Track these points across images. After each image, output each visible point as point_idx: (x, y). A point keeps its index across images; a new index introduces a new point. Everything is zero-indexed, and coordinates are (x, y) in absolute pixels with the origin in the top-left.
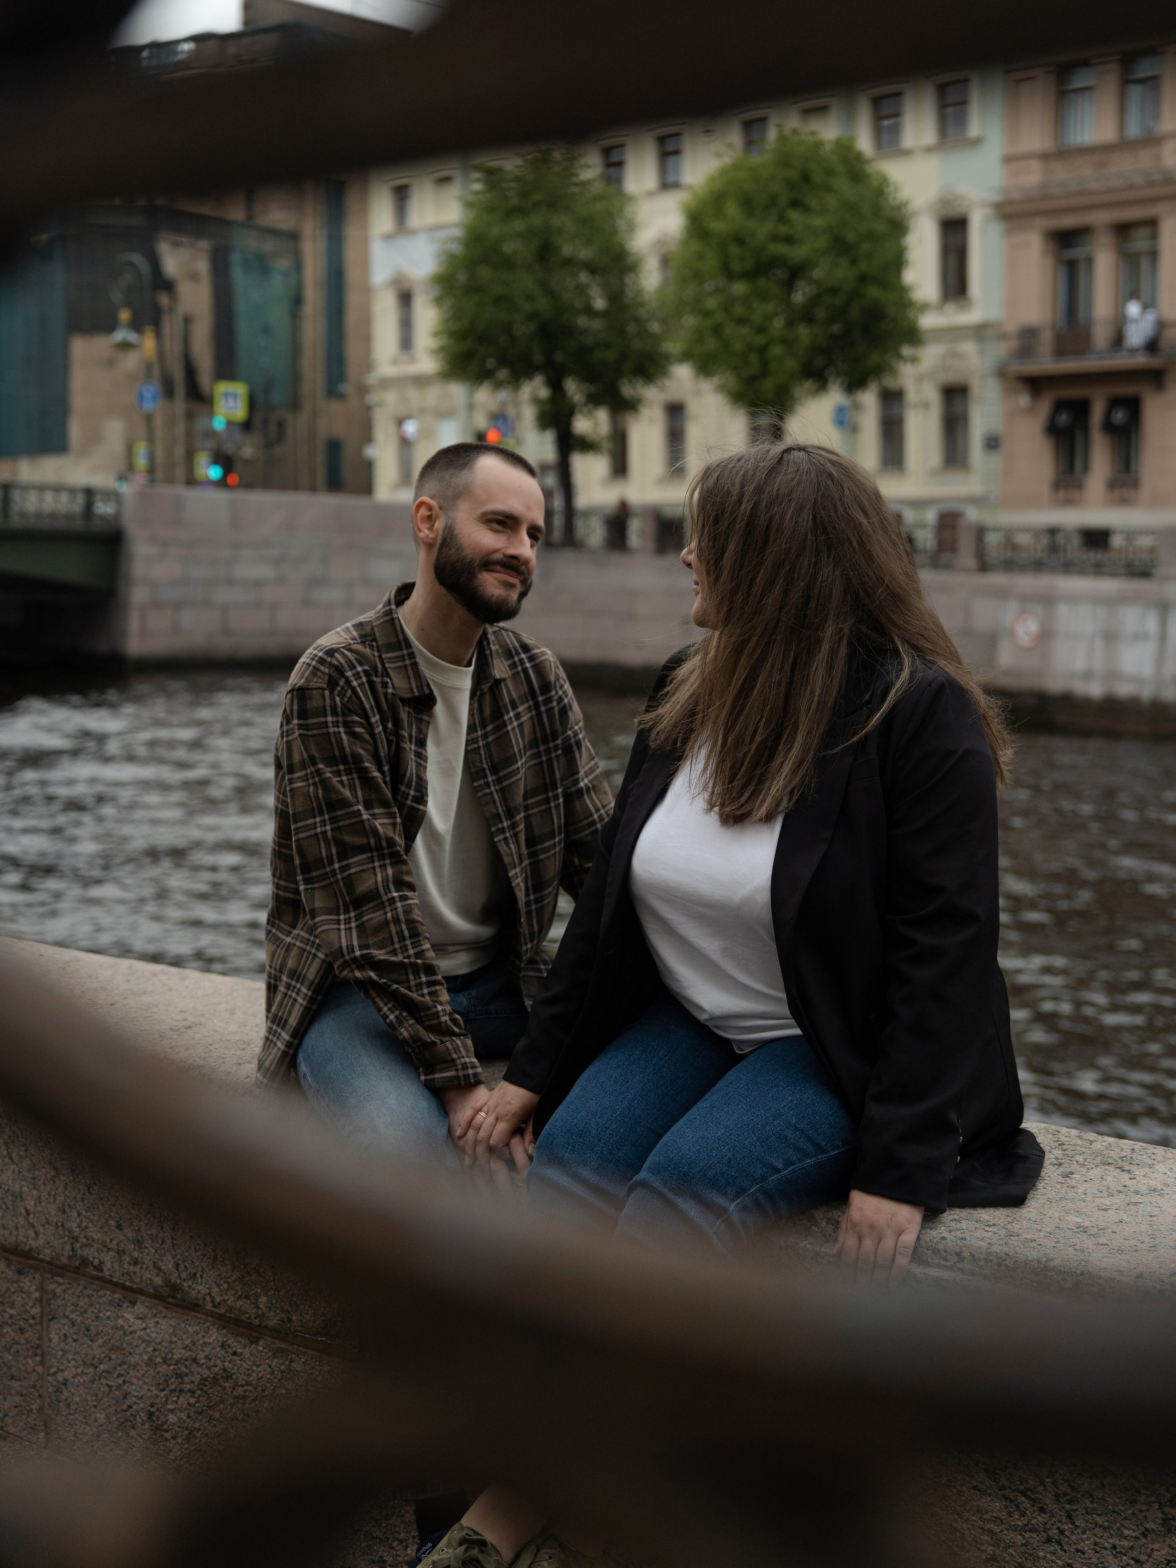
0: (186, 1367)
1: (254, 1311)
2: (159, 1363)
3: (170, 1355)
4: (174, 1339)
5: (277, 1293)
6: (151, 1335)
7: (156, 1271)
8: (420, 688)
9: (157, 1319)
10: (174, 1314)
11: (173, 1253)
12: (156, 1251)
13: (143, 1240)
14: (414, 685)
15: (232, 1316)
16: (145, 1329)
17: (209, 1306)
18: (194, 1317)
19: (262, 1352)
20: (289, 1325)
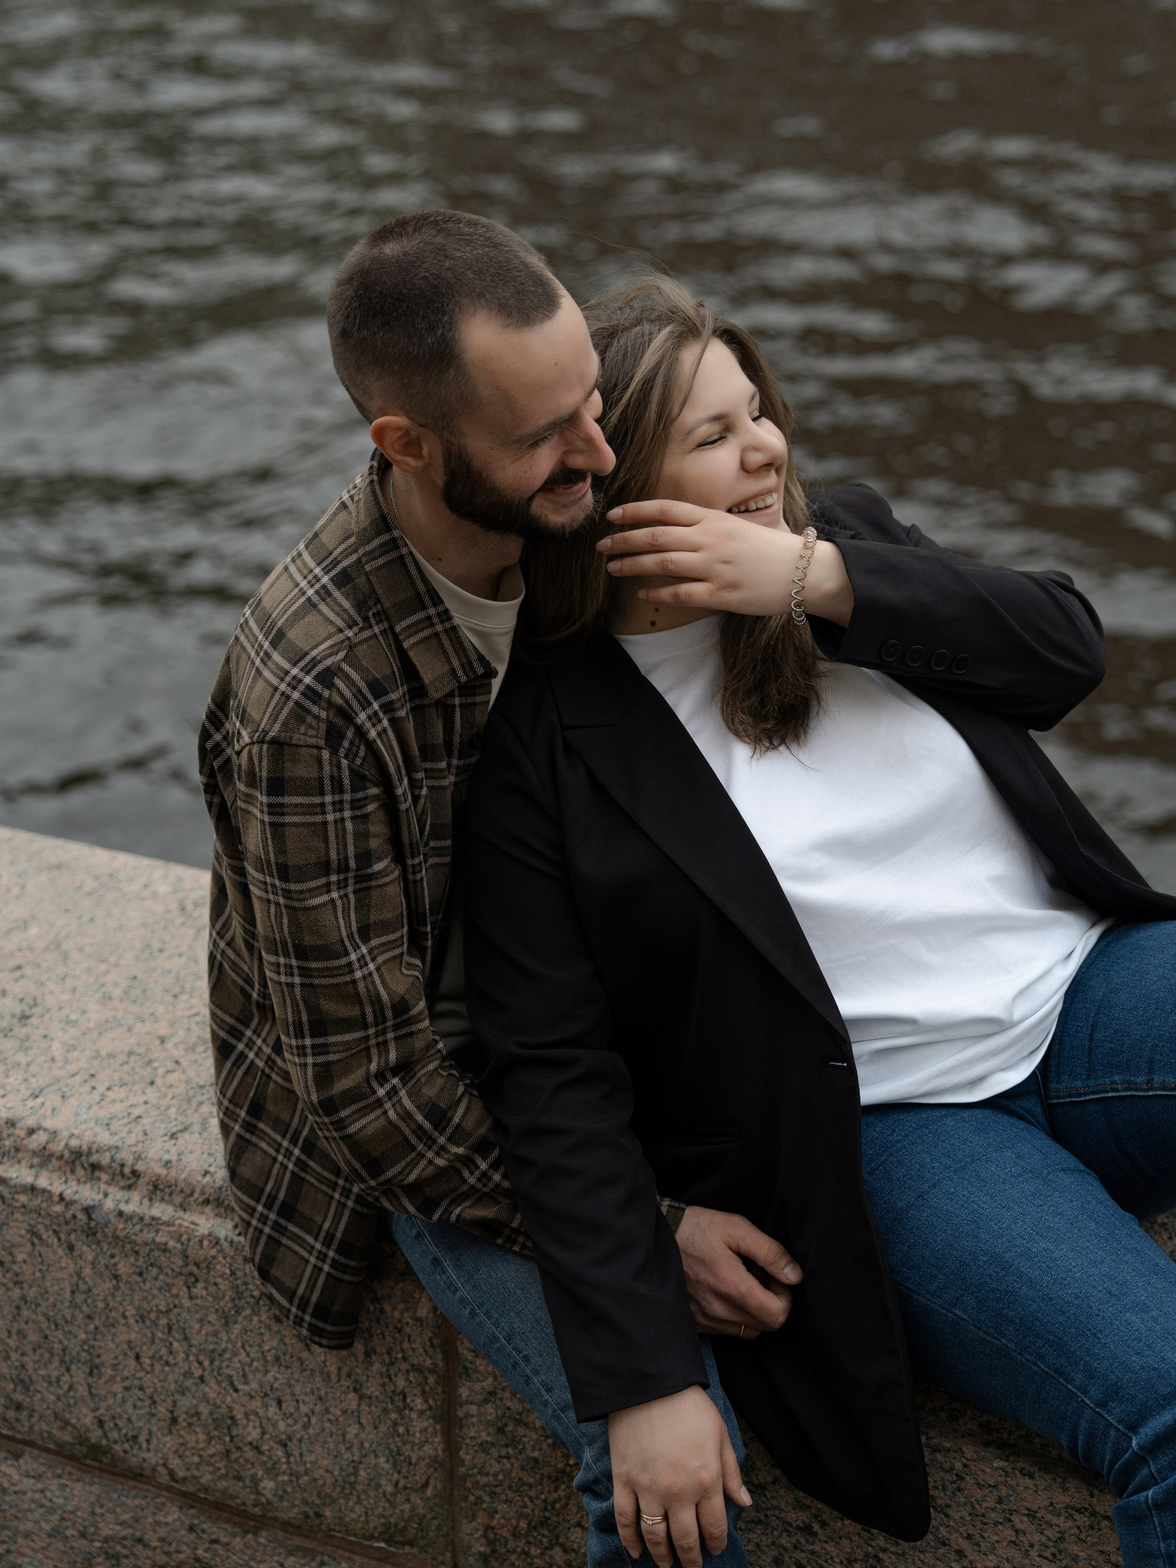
0: (124, 1547)
1: (253, 1497)
2: (73, 1536)
3: (92, 1529)
4: (98, 1510)
5: (294, 1479)
6: (55, 1500)
7: (59, 1423)
8: (467, 667)
9: (63, 1481)
10: (96, 1480)
11: (92, 1405)
12: (58, 1399)
13: (32, 1381)
14: (456, 663)
15: (210, 1498)
16: (42, 1491)
17: (165, 1479)
18: (135, 1487)
19: (266, 1546)
20: (317, 1522)
